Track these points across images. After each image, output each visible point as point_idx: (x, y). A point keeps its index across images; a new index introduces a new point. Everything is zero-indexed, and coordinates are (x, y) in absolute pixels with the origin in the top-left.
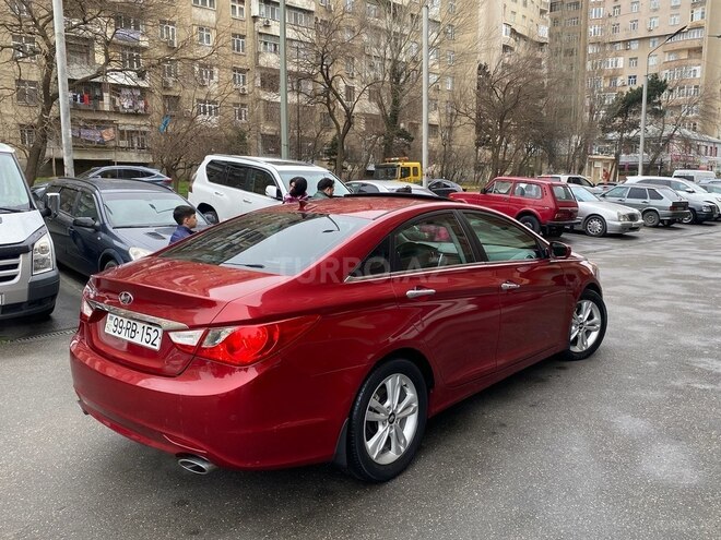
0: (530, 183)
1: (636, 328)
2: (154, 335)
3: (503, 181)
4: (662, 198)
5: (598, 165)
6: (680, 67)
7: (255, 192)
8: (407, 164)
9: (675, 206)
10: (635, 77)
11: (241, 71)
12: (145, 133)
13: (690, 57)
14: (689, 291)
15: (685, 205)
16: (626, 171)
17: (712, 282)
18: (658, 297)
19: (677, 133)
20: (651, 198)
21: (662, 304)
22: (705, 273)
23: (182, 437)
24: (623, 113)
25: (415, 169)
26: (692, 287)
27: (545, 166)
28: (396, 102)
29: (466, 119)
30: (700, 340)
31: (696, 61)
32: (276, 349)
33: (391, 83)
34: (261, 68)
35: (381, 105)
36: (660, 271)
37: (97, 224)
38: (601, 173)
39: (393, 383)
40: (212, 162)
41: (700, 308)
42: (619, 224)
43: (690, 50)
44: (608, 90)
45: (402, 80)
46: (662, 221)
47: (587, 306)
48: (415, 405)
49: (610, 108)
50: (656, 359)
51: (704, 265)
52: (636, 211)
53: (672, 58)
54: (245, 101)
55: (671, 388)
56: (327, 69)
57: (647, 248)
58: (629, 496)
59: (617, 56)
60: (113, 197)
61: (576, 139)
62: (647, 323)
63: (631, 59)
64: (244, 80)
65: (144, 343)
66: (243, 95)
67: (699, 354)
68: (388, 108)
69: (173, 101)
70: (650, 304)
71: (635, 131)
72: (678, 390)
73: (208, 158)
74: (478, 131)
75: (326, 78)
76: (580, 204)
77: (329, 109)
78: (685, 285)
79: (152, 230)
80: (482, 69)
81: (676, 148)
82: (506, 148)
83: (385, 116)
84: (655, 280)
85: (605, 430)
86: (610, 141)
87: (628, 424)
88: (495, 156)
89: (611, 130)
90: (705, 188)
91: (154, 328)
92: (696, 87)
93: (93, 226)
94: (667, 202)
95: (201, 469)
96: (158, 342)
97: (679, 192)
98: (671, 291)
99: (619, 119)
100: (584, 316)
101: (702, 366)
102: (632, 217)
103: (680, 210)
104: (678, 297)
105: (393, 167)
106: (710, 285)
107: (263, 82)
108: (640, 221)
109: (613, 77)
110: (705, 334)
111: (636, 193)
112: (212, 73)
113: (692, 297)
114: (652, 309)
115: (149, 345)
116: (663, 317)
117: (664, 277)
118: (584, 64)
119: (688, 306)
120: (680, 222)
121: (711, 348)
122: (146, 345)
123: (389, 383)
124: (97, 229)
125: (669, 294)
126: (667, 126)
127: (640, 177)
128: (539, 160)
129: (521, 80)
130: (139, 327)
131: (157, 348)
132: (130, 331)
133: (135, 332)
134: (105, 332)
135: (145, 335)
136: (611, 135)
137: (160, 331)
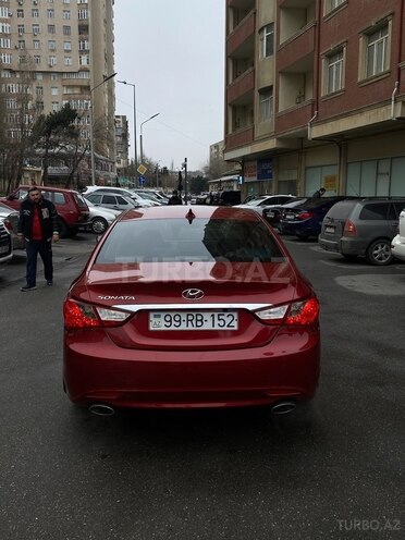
2: (228, 320)
4: (126, 203)
5: (27, 175)
6: (75, 99)
10: (42, 103)
13: (82, 93)
20: (120, 204)
24: (48, 133)
31: (87, 96)
43: (81, 87)
53: (69, 91)
63: (38, 88)
65: (217, 328)
71: (57, 149)
86: (38, 155)
89: (38, 147)
91: (226, 314)
96: (235, 324)
99: (43, 138)
115: (225, 328)
122: (221, 328)
127: (96, 187)
130: (207, 316)
131: (236, 328)
132: (194, 322)
133: (201, 320)
134: (151, 328)
135: (216, 322)
136: (38, 150)
137: (236, 315)
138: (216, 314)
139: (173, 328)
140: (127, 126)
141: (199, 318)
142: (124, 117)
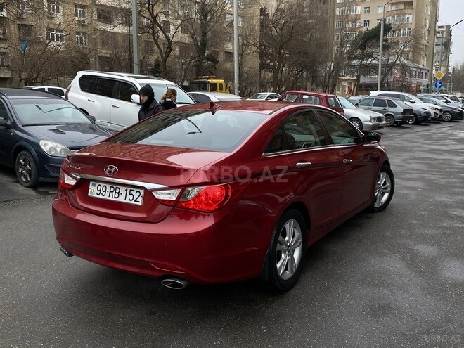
0: (310, 95)
1: (405, 192)
2: (136, 195)
3: (292, 94)
4: (396, 106)
5: (345, 84)
6: (398, 15)
7: (121, 99)
8: (214, 81)
9: (405, 111)
10: (368, 21)
11: (82, 7)
12: (4, 53)
13: (405, 9)
14: (429, 167)
15: (411, 111)
16: (363, 88)
17: (441, 161)
18: (412, 172)
19: (398, 62)
20: (389, 106)
21: (415, 176)
22: (435, 156)
23: (167, 264)
24: (363, 47)
25: (221, 84)
26: (429, 165)
27: (309, 84)
28: (204, 34)
29: (254, 49)
30: (448, 198)
31: (409, 11)
32: (229, 202)
33: (201, 20)
34: (97, 5)
35: (192, 36)
36: (406, 155)
37: (9, 122)
38: (347, 89)
39: (290, 226)
40: (84, 76)
41: (440, 178)
42: (371, 124)
43: (405, 3)
44: (351, 30)
45: (208, 18)
46: (396, 122)
47: (383, 176)
48: (300, 240)
49: (353, 43)
50: (425, 210)
51: (431, 151)
52: (381, 115)
53: (394, 8)
54: (86, 30)
55: (441, 227)
56: (152, 8)
57: (391, 140)
58: (441, 291)
59: (357, 5)
60: (18, 102)
61: (330, 65)
62: (411, 188)
63: (366, 8)
64: (84, 14)
65: (127, 201)
66: (84, 26)
67: (450, 206)
68: (199, 38)
69: (26, 29)
70: (408, 176)
71: (370, 60)
72: (446, 228)
73: (80, 74)
74: (261, 58)
75: (152, 14)
76: (345, 110)
77: (154, 37)
78: (424, 164)
79: (54, 127)
80: (263, 11)
81: (396, 72)
82: (282, 70)
83: (196, 45)
84: (405, 160)
85: (411, 254)
86: (354, 67)
87: (424, 250)
88: (275, 77)
89: (354, 59)
90: (421, 99)
91: (136, 190)
92: (409, 29)
93: (5, 125)
94: (400, 109)
95: (180, 285)
96: (140, 199)
97: (406, 103)
98: (419, 168)
99: (359, 51)
100: (381, 183)
101: (455, 213)
102: (379, 119)
103: (408, 115)
104: (424, 172)
105: (204, 82)
106: (441, 164)
107: (99, 16)
108: (384, 122)
109: (354, 21)
110: (450, 194)
111: (379, 103)
112: (58, 8)
113: (433, 171)
114: (410, 179)
115: (133, 202)
116: (419, 184)
117: (411, 159)
118: (334, 11)
119: (433, 177)
120: (408, 124)
121: (457, 203)
122: (130, 202)
123: (287, 225)
124: (8, 127)
125: (417, 170)
126: (392, 57)
127: (379, 92)
128: (304, 80)
129: (293, 21)
130: (123, 190)
131: (140, 204)
132: (114, 193)
133: (118, 193)
134: (89, 194)
135: (128, 196)
136: (354, 62)
137: (142, 191)
138: (129, 189)
139: (100, 196)
140: (451, 36)
141: (118, 191)
142: (448, 27)
